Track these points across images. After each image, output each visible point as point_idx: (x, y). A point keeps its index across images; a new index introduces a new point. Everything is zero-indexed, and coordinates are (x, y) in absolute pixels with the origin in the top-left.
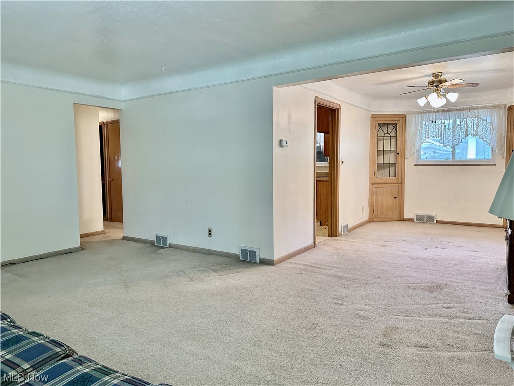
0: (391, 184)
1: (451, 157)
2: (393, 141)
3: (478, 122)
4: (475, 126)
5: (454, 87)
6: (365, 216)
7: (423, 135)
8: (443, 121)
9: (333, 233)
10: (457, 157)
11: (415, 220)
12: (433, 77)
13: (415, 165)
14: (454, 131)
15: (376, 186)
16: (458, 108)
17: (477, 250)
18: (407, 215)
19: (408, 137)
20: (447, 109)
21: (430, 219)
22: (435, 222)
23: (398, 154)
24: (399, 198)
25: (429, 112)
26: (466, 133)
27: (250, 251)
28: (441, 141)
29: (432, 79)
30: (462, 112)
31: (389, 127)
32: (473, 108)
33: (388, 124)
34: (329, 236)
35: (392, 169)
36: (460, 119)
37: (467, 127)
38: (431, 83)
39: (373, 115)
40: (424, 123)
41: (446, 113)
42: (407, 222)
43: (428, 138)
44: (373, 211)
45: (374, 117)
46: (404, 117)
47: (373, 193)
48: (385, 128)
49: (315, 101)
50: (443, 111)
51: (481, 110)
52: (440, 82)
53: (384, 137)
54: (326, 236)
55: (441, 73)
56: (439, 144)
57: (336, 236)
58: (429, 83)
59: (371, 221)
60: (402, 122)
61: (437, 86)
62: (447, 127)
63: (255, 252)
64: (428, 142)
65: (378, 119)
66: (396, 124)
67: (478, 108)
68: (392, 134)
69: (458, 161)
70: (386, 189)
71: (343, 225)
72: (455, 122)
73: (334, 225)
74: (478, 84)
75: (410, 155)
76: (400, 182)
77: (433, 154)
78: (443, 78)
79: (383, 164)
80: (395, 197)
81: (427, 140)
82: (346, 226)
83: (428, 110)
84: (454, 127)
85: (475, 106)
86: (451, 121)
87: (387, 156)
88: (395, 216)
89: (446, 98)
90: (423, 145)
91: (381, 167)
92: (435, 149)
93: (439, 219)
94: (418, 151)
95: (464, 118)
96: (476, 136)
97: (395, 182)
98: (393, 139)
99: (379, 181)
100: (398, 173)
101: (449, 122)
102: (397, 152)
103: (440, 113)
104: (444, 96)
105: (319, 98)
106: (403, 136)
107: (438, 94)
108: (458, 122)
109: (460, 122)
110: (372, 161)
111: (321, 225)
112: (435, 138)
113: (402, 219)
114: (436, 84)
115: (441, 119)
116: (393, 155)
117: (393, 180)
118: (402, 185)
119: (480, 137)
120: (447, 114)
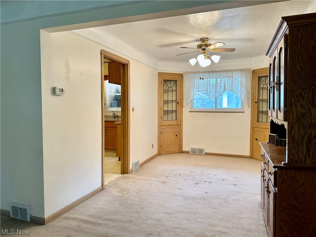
0: (174, 125)
1: (214, 106)
2: (174, 93)
3: (232, 81)
4: (230, 84)
5: (217, 51)
6: (155, 151)
7: (195, 89)
8: (209, 80)
9: (124, 170)
10: (218, 107)
11: (190, 153)
12: (201, 41)
13: (190, 112)
14: (216, 87)
15: (163, 127)
16: (219, 70)
17: (236, 183)
18: (185, 148)
19: (185, 90)
20: (212, 71)
21: (201, 152)
22: (204, 154)
23: (178, 103)
24: (179, 136)
25: (199, 72)
26: (225, 89)
27: (20, 209)
28: (208, 94)
29: (200, 43)
30: (222, 73)
31: (172, 83)
32: (229, 71)
33: (170, 80)
34: (121, 174)
35: (174, 114)
36: (220, 78)
37: (225, 84)
38: (199, 46)
39: (159, 73)
40: (196, 81)
41: (210, 73)
42: (185, 154)
43: (199, 92)
44: (160, 146)
45: (160, 74)
46: (181, 76)
47: (160, 133)
48: (168, 83)
49: (101, 54)
50: (209, 72)
51: (234, 73)
52: (207, 45)
53: (168, 90)
54: (119, 174)
55: (207, 38)
56: (206, 96)
57: (127, 173)
58: (198, 46)
59: (159, 154)
60: (181, 79)
61: (204, 49)
62: (211, 84)
63: (26, 210)
64: (199, 95)
65: (163, 76)
66: (177, 81)
67: (232, 71)
68: (174, 88)
69: (219, 109)
70: (170, 129)
71: (134, 162)
72: (216, 81)
73: (125, 164)
74: (234, 50)
75: (186, 104)
76: (179, 124)
77: (203, 103)
78: (209, 42)
79: (168, 110)
80: (176, 136)
81: (198, 93)
82: (137, 163)
83: (198, 71)
84: (216, 84)
85: (230, 69)
86: (214, 80)
87: (170, 105)
88: (177, 149)
89: (211, 60)
90: (196, 97)
91: (167, 112)
92: (203, 99)
93: (207, 151)
94: (192, 101)
95: (223, 78)
96: (231, 91)
97: (176, 124)
98: (175, 92)
99: (165, 123)
100: (178, 118)
101: (213, 81)
102: (178, 102)
103: (207, 74)
104: (209, 58)
105: (105, 51)
106: (182, 90)
107: (205, 56)
108: (219, 80)
109: (220, 80)
110: (160, 108)
111: (119, 160)
112: (204, 92)
113: (181, 152)
114: (203, 47)
115: (207, 78)
116: (174, 104)
117: (174, 122)
118: (181, 126)
119: (233, 92)
120: (212, 74)
